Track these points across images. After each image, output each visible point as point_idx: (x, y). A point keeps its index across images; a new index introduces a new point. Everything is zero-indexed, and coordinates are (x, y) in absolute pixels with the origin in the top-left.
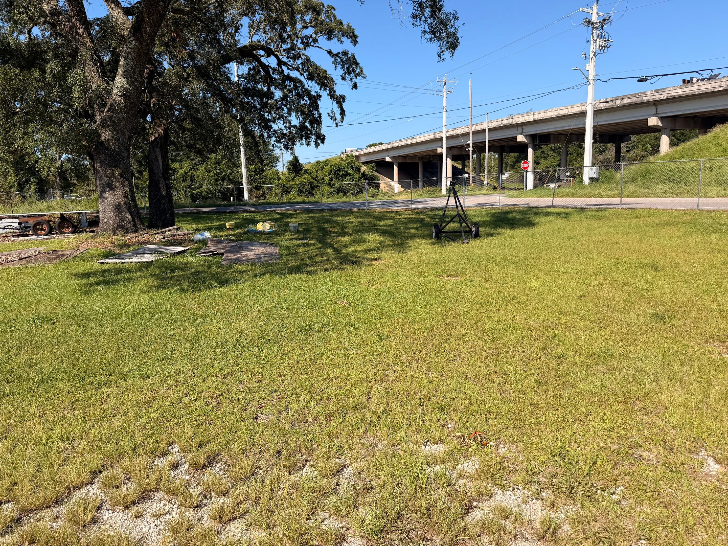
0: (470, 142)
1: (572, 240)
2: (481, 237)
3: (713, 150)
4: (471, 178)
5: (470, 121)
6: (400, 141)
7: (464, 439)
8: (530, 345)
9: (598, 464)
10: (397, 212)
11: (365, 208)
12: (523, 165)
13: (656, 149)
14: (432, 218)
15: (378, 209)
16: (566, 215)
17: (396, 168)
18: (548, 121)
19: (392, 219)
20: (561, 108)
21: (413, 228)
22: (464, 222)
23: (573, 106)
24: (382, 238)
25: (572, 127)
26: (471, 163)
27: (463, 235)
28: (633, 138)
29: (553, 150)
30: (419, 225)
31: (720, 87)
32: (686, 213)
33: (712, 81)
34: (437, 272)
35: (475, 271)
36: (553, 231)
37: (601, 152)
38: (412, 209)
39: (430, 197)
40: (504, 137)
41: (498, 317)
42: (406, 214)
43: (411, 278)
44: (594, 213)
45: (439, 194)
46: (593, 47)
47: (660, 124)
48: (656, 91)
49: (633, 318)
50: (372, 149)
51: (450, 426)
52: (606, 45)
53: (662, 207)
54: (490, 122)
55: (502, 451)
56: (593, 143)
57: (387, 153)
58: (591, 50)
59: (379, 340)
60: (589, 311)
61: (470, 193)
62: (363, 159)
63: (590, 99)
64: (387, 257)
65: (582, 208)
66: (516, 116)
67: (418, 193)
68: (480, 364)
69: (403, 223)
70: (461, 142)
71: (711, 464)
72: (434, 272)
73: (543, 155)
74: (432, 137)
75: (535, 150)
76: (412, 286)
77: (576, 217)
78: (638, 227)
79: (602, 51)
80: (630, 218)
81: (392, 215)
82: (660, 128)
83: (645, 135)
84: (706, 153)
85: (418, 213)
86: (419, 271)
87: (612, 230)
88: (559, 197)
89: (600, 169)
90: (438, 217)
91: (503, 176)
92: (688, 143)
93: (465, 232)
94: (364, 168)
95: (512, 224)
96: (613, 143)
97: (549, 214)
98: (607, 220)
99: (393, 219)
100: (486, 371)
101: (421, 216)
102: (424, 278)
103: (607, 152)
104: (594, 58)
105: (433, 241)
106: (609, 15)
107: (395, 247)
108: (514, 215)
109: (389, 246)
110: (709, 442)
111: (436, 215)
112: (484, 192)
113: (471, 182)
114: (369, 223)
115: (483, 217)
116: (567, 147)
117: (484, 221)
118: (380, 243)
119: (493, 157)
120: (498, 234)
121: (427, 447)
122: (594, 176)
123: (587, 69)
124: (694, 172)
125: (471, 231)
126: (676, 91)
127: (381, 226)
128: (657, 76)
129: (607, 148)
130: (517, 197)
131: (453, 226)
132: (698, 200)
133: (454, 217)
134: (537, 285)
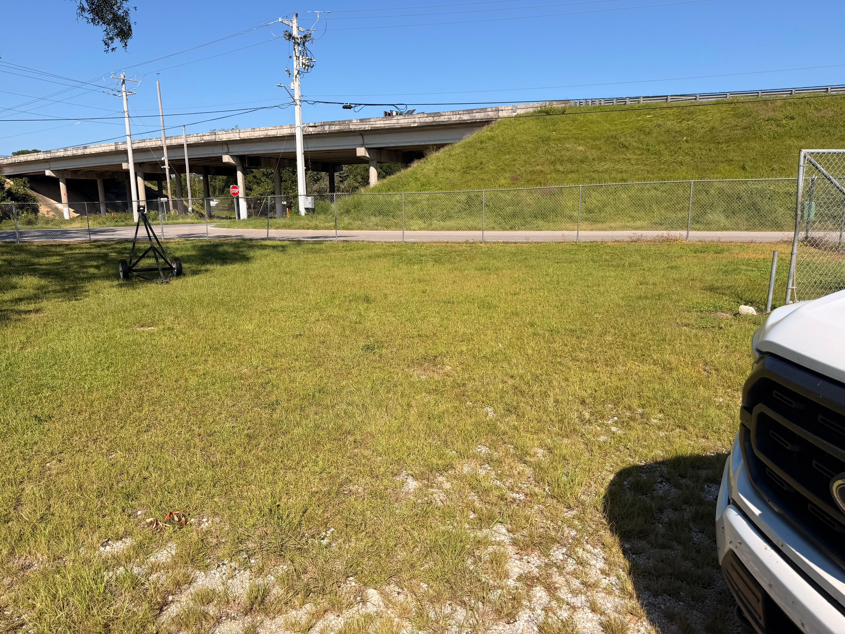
0: (165, 158)
1: (288, 276)
2: (184, 275)
3: (413, 184)
4: (171, 203)
5: (162, 132)
6: (66, 150)
7: (157, 524)
8: (241, 397)
9: (309, 511)
10: (67, 245)
11: (15, 240)
12: (232, 191)
13: (366, 181)
14: (119, 252)
15: (37, 241)
16: (283, 249)
17: (63, 186)
18: (257, 142)
19: (59, 255)
20: (270, 128)
21: (91, 266)
22: (162, 257)
23: (281, 127)
24: (43, 282)
25: (282, 151)
26: (169, 185)
27: (161, 273)
28: (345, 168)
29: (265, 175)
30: (101, 262)
31: (415, 122)
32: (393, 245)
33: (408, 116)
34: (126, 322)
35: (177, 317)
36: (269, 266)
37: (317, 181)
38: (90, 242)
39: (117, 226)
40: (207, 156)
41: (205, 369)
42: (82, 248)
43: (89, 333)
44: (311, 246)
45: (130, 222)
46: (296, 65)
47: (367, 155)
48: (362, 120)
49: (346, 352)
50: (22, 158)
51: (139, 513)
52: (309, 64)
53: (374, 240)
54: (187, 136)
55: (205, 526)
56: (306, 170)
57: (47, 165)
58: (295, 67)
59: (37, 422)
60: (305, 350)
61: (171, 221)
62: (8, 171)
63: (298, 122)
64: (51, 308)
65: (300, 241)
66: (220, 133)
67: (100, 220)
68: (180, 429)
69: (78, 260)
70: (153, 157)
71: (410, 483)
72: (121, 323)
73: (255, 180)
74: (113, 148)
75: (245, 173)
76: (88, 343)
77: (293, 251)
78: (353, 260)
79: (306, 71)
80: (346, 250)
81: (59, 249)
82: (368, 159)
83: (356, 166)
84: (408, 187)
85: (99, 247)
86: (99, 323)
87: (328, 263)
88: (276, 229)
89: (316, 199)
90: (128, 251)
91: (211, 202)
92: (393, 176)
93: (164, 269)
94: (9, 184)
95: (224, 259)
96: (327, 172)
97: (264, 247)
98: (324, 253)
99: (62, 255)
100: (187, 436)
101: (104, 250)
102: (107, 331)
103: (321, 181)
104: (298, 76)
105: (121, 282)
106: (310, 32)
107: (63, 294)
108: (226, 248)
109: (55, 291)
110: (409, 461)
111: (125, 249)
112: (189, 220)
113: (171, 208)
114: (21, 261)
115: (187, 250)
116: (280, 173)
117: (188, 256)
118: (40, 288)
119: (197, 179)
120: (207, 271)
121: (107, 547)
122: (310, 206)
123: (292, 88)
124: (398, 206)
125: (171, 268)
126: (379, 122)
127: (41, 265)
128: (360, 104)
129: (321, 177)
130: (229, 227)
131: (148, 262)
132: (403, 233)
133: (147, 251)
134: (251, 327)
